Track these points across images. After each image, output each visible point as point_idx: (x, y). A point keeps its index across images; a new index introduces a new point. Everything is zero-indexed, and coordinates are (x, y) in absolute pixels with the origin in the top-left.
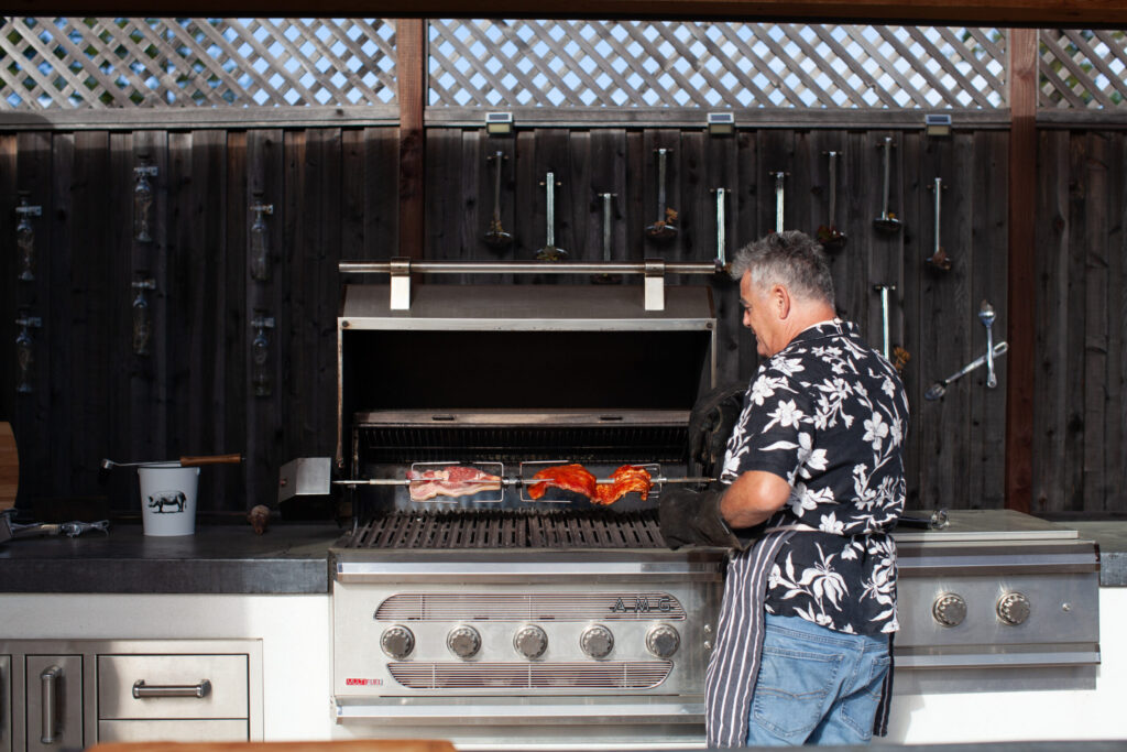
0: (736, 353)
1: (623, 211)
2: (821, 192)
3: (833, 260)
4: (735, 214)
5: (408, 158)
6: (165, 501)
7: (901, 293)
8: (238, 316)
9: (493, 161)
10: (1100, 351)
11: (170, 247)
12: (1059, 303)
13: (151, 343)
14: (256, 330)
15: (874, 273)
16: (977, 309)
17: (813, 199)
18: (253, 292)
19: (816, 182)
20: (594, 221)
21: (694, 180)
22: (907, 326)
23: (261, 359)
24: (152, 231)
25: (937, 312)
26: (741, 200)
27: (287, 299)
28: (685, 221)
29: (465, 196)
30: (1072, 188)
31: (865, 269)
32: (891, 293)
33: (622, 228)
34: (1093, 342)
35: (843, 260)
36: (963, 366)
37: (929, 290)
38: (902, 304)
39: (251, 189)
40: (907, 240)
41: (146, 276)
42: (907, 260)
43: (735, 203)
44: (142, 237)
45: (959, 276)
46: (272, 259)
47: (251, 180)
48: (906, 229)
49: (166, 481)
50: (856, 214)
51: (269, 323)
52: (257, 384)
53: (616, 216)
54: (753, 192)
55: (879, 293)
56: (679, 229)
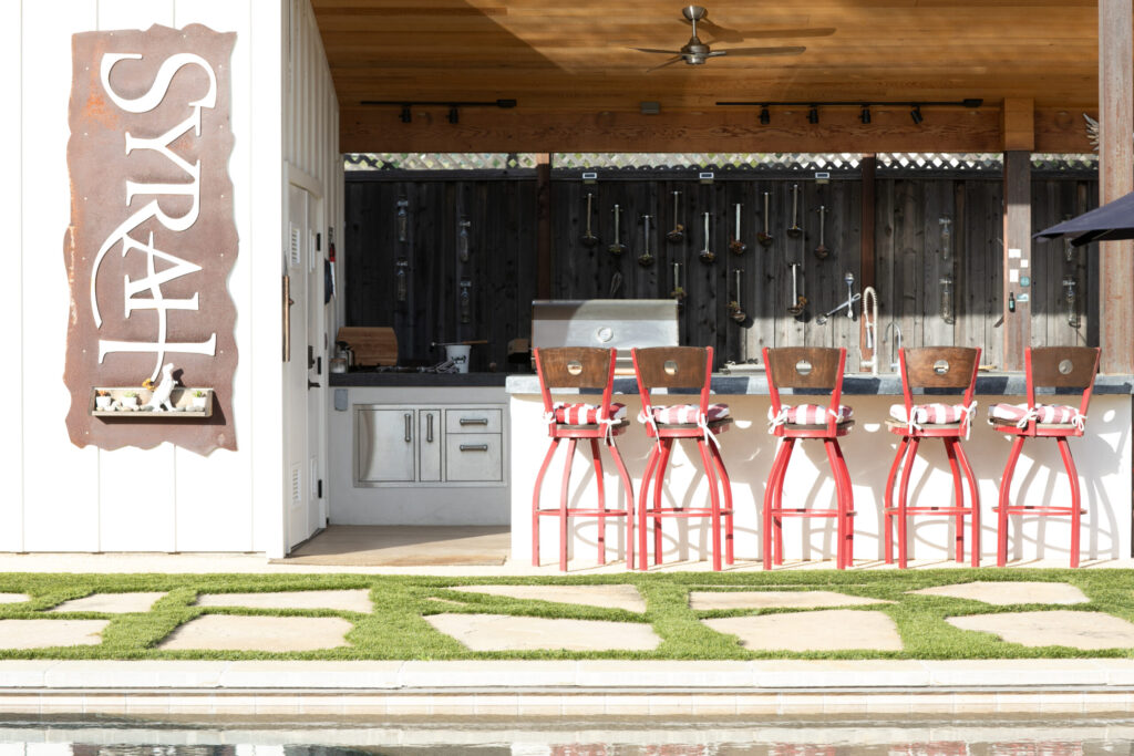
0: (715, 300)
1: (655, 225)
2: (761, 214)
3: (766, 250)
4: (715, 226)
5: (542, 197)
6: (458, 359)
7: (803, 268)
8: (451, 281)
9: (587, 199)
10: (912, 298)
11: (415, 244)
12: (888, 273)
13: (407, 294)
14: (462, 289)
15: (789, 256)
16: (844, 276)
17: (757, 219)
18: (460, 267)
19: (757, 209)
20: (640, 229)
21: (693, 208)
22: (807, 285)
23: (466, 303)
24: (407, 236)
25: (822, 277)
26: (718, 218)
27: (478, 271)
28: (688, 230)
29: (571, 217)
30: (896, 211)
31: (784, 255)
32: (797, 268)
33: (655, 234)
34: (908, 293)
35: (772, 250)
36: (837, 306)
37: (818, 266)
38: (804, 274)
39: (459, 214)
40: (807, 239)
41: (403, 260)
42: (806, 249)
43: (714, 220)
44: (402, 239)
45: (835, 258)
46: (471, 251)
47: (458, 208)
48: (806, 233)
49: (458, 351)
50: (780, 225)
51: (469, 284)
52: (463, 316)
53: (651, 227)
54: (725, 214)
55: (791, 267)
56: (685, 235)
